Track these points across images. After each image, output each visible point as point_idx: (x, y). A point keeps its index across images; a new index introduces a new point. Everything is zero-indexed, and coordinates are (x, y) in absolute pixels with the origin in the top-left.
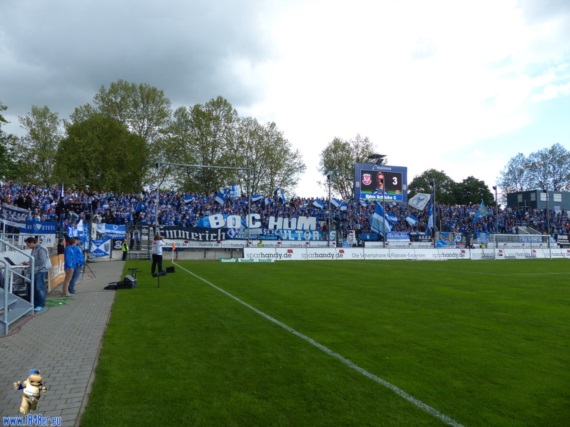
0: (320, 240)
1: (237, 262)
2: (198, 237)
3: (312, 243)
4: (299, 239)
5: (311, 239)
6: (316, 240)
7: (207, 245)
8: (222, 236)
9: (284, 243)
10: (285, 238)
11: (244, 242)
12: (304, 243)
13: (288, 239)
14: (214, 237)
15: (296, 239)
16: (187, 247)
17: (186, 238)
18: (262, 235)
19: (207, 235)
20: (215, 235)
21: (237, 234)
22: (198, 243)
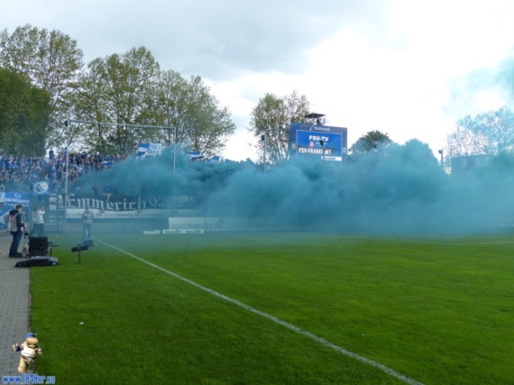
1: (161, 234)
2: (115, 207)
7: (125, 215)
8: (142, 204)
11: (168, 211)
14: (133, 206)
16: (103, 217)
17: (100, 208)
18: (189, 203)
19: (125, 204)
20: (134, 203)
21: (160, 202)
22: (115, 212)
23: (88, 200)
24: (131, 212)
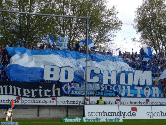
0: (160, 97)
1: (82, 122)
2: (31, 94)
3: (152, 100)
4: (139, 95)
5: (151, 96)
6: (156, 97)
7: (41, 101)
8: (56, 92)
9: (123, 99)
10: (123, 94)
11: (81, 99)
12: (143, 100)
13: (126, 96)
14: (48, 93)
15: (135, 96)
16: (19, 103)
17: (17, 95)
18: (100, 91)
19: (40, 91)
20: (49, 91)
21: (73, 89)
22: (31, 99)
23: (6, 87)
24: (46, 99)
